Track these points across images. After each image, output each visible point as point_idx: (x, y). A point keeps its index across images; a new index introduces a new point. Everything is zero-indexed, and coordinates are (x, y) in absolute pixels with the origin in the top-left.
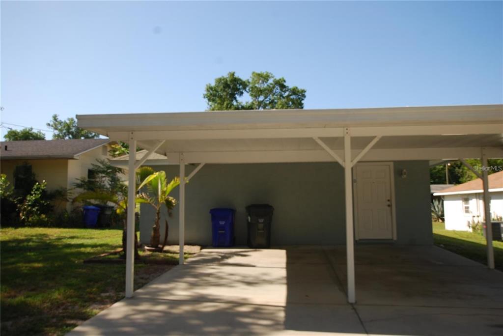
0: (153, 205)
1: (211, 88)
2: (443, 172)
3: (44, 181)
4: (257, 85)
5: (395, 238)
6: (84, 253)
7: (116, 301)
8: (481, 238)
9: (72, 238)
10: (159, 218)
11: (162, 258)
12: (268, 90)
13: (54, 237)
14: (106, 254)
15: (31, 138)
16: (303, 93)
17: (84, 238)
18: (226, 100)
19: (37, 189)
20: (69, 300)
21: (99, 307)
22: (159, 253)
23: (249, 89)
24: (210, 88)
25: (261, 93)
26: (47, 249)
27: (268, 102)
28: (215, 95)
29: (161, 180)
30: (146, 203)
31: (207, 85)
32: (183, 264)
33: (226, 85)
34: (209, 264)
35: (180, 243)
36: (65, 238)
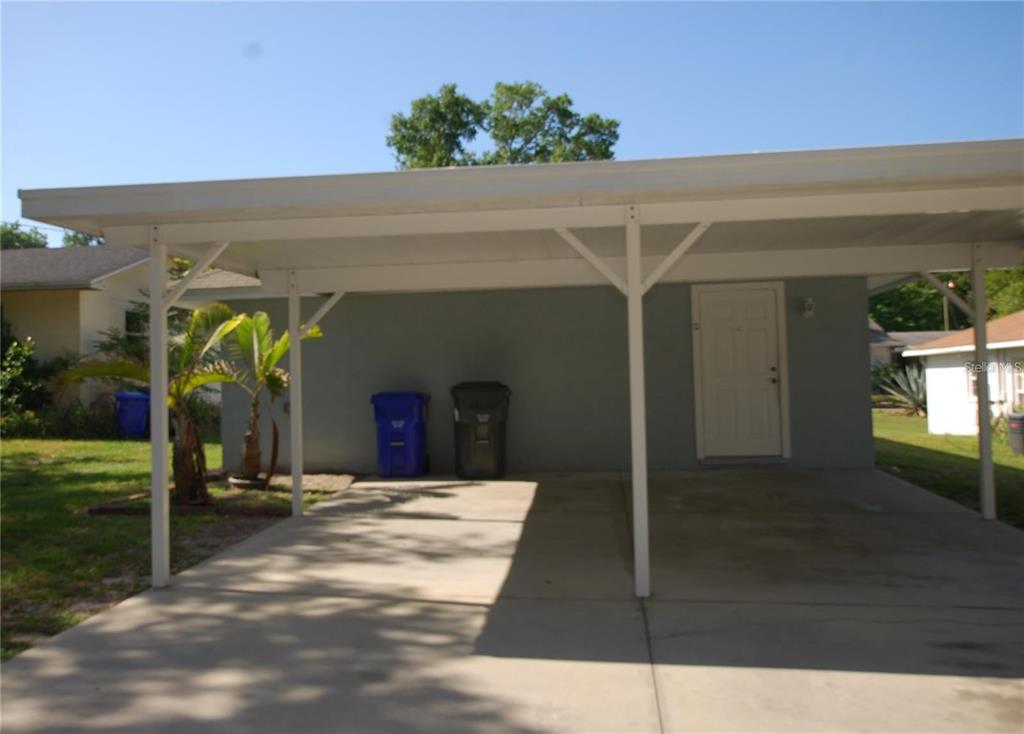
0: (244, 386)
1: (404, 123)
2: (937, 302)
3: (29, 338)
4: (507, 113)
5: (787, 454)
6: (96, 494)
7: (130, 595)
8: (1005, 452)
9: (87, 460)
10: (257, 416)
11: (264, 501)
12: (533, 124)
13: (51, 458)
14: (141, 495)
15: (17, 244)
16: (613, 129)
17: (112, 461)
18: (437, 148)
19: (16, 357)
20: (33, 592)
21: (92, 606)
22: (260, 492)
23: (489, 124)
24: (400, 124)
25: (517, 130)
26: (27, 484)
27: (533, 152)
28: (412, 139)
29: (258, 331)
30: (229, 383)
31: (394, 117)
32: (302, 516)
33: (437, 116)
34: (357, 515)
35: (294, 470)
36: (74, 460)
